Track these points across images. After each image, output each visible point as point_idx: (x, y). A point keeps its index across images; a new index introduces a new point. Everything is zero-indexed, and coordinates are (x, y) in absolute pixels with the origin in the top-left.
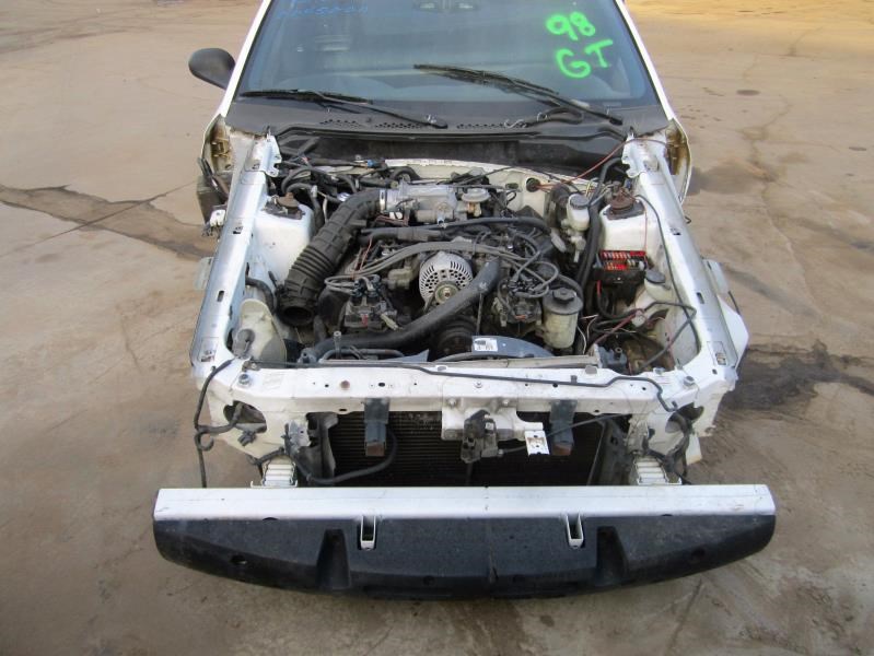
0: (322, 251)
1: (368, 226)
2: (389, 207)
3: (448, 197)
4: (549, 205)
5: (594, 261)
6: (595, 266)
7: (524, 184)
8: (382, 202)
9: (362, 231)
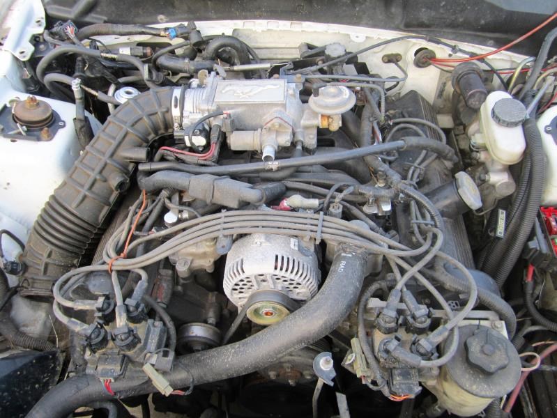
0: (72, 208)
1: (150, 158)
2: (186, 122)
3: (284, 106)
4: (444, 84)
5: (532, 235)
6: (532, 245)
7: (410, 57)
8: (176, 112)
9: (141, 167)
